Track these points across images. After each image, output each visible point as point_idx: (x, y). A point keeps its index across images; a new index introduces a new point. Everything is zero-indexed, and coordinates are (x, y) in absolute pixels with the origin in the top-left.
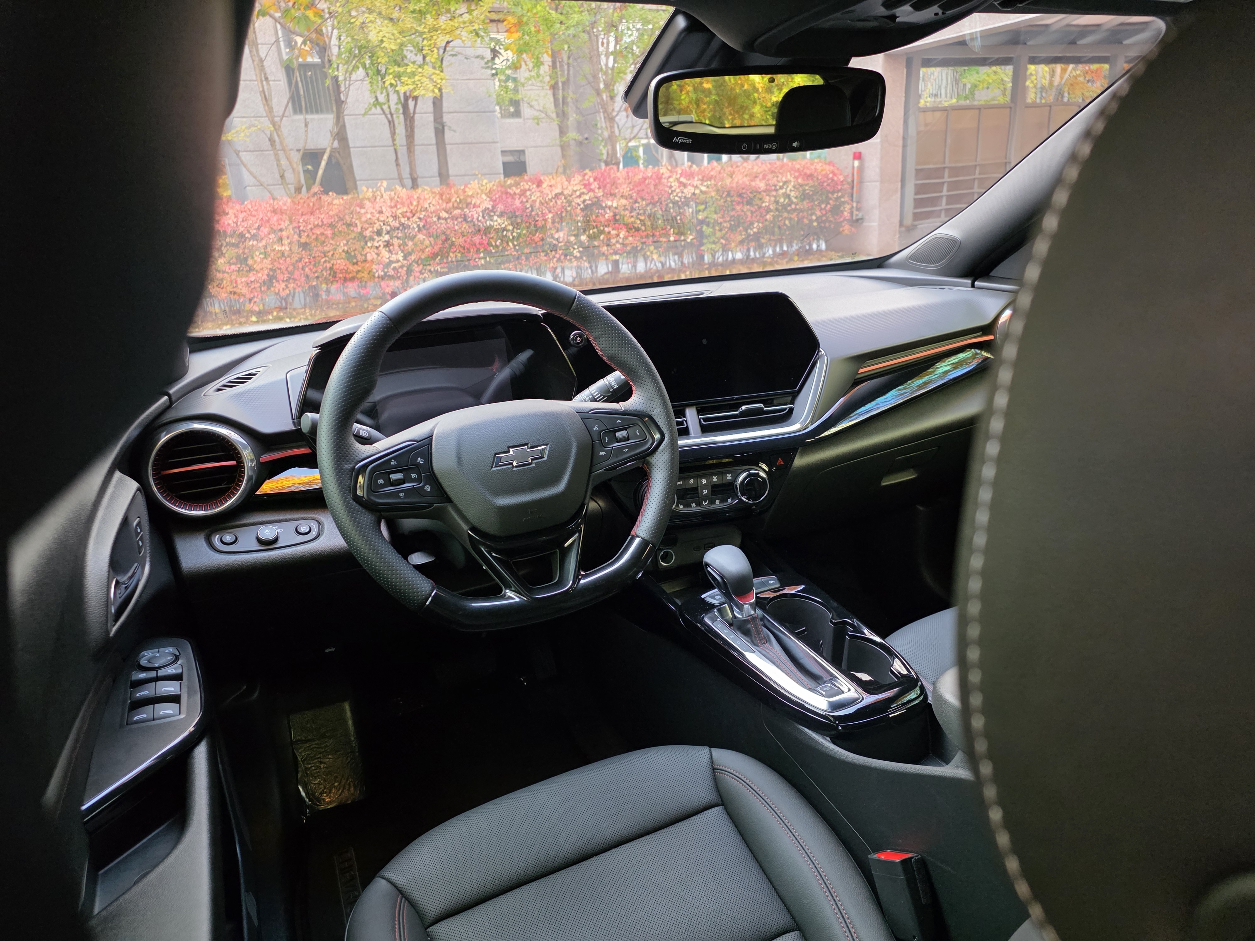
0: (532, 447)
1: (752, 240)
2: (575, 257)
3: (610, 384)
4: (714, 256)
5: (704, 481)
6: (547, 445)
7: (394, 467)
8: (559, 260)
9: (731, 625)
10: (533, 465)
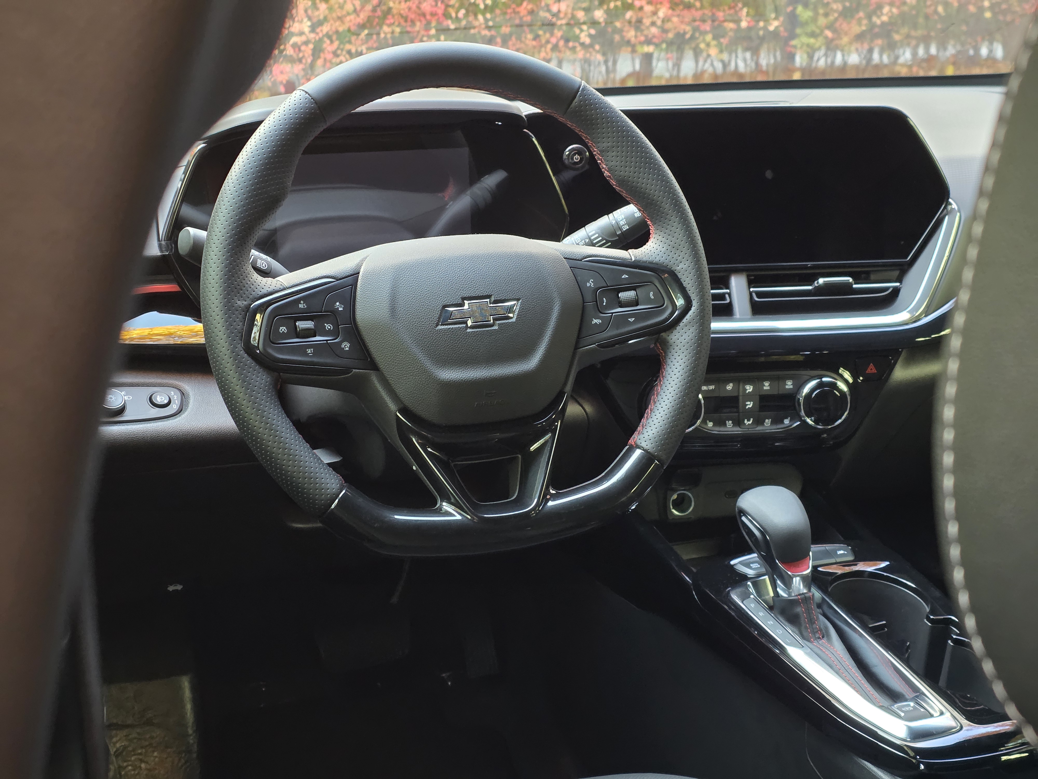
0: (496, 302)
1: (876, 36)
2: (582, 45)
3: (617, 223)
4: (811, 57)
5: (749, 389)
6: (518, 300)
7: (303, 311)
8: (555, 48)
9: (771, 608)
10: (496, 327)
